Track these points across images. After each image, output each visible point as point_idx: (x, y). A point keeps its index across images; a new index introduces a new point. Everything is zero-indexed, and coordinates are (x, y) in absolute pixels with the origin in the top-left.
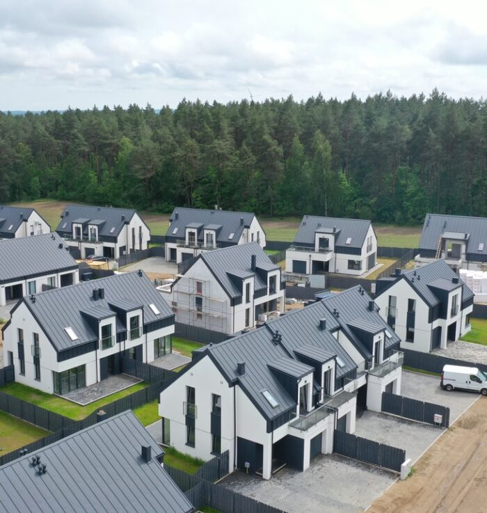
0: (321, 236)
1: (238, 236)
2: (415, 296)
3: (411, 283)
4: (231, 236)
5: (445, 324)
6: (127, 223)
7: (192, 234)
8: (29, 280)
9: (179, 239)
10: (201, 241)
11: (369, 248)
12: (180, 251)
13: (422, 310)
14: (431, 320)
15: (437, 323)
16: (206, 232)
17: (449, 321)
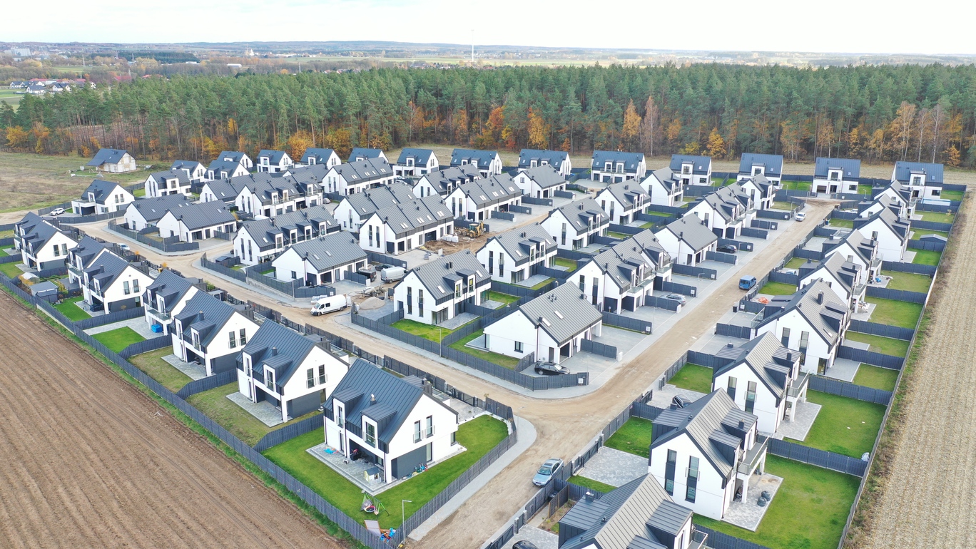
0: (685, 165)
1: (636, 166)
2: (755, 188)
3: (753, 182)
4: (632, 166)
5: (766, 200)
6: (564, 160)
7: (609, 165)
9: (600, 168)
10: (614, 169)
11: (710, 172)
12: (602, 175)
13: (758, 194)
14: (761, 198)
15: (763, 199)
16: (618, 164)
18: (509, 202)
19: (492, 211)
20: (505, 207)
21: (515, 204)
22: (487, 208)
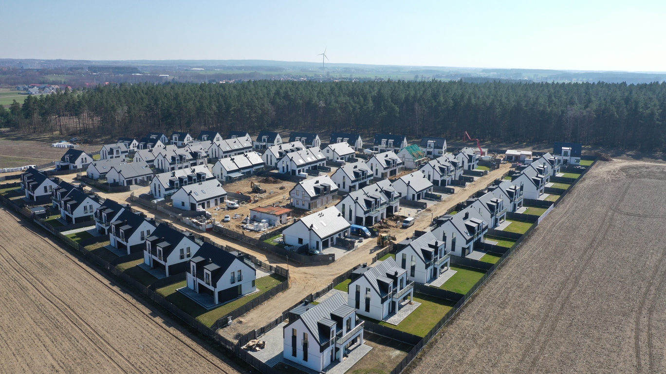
0: (430, 143)
1: (401, 143)
2: (464, 157)
3: (463, 154)
4: (398, 143)
6: (357, 139)
7: (384, 143)
9: (379, 144)
10: (387, 145)
11: (445, 148)
12: (380, 148)
13: (466, 160)
14: (468, 163)
16: (389, 142)
17: (472, 163)
18: (318, 164)
19: (306, 170)
20: (315, 167)
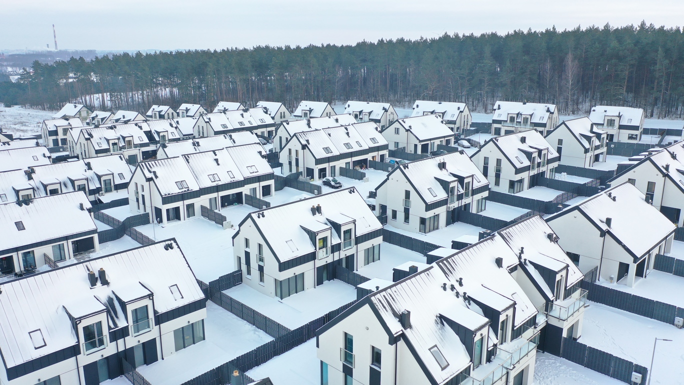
7: (512, 118)
8: (432, 141)
16: (523, 116)
18: (369, 157)
19: (341, 168)
20: (363, 163)
21: (378, 159)
22: (332, 164)
